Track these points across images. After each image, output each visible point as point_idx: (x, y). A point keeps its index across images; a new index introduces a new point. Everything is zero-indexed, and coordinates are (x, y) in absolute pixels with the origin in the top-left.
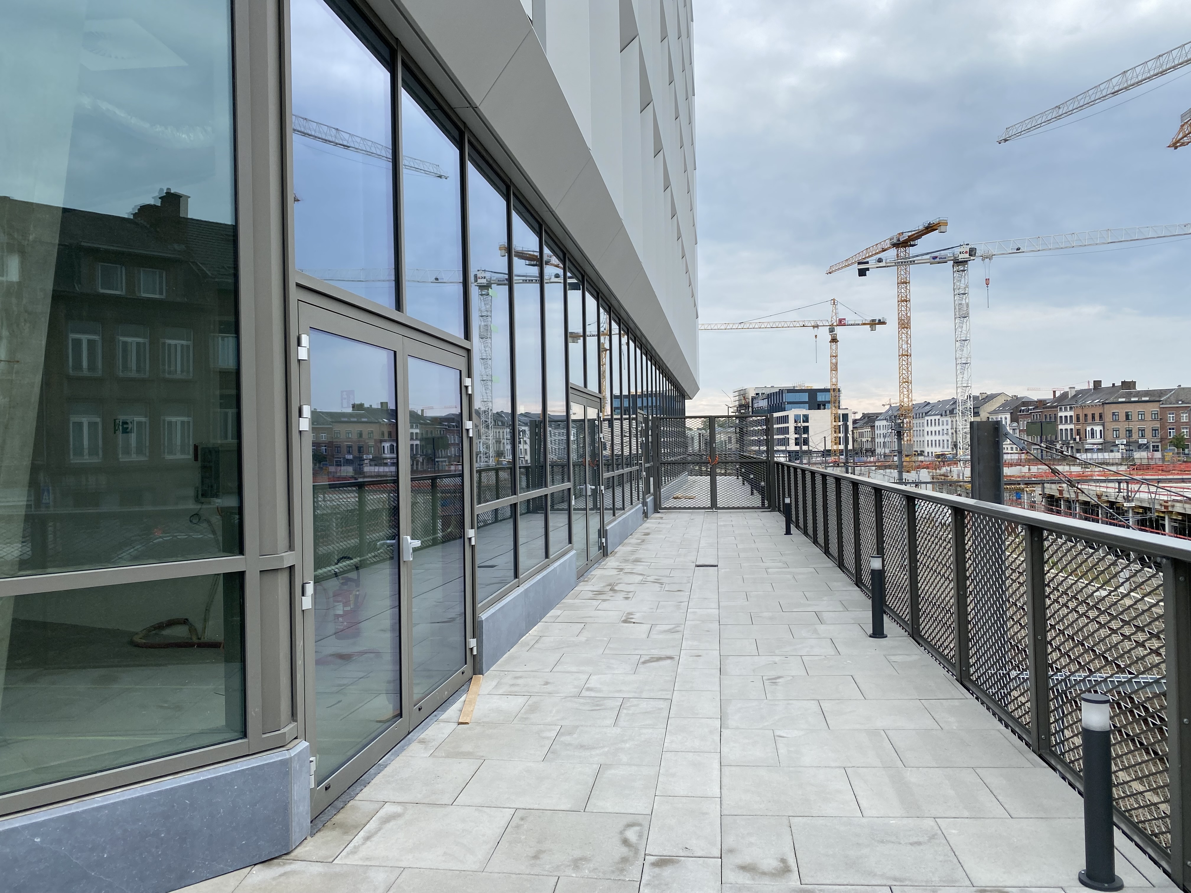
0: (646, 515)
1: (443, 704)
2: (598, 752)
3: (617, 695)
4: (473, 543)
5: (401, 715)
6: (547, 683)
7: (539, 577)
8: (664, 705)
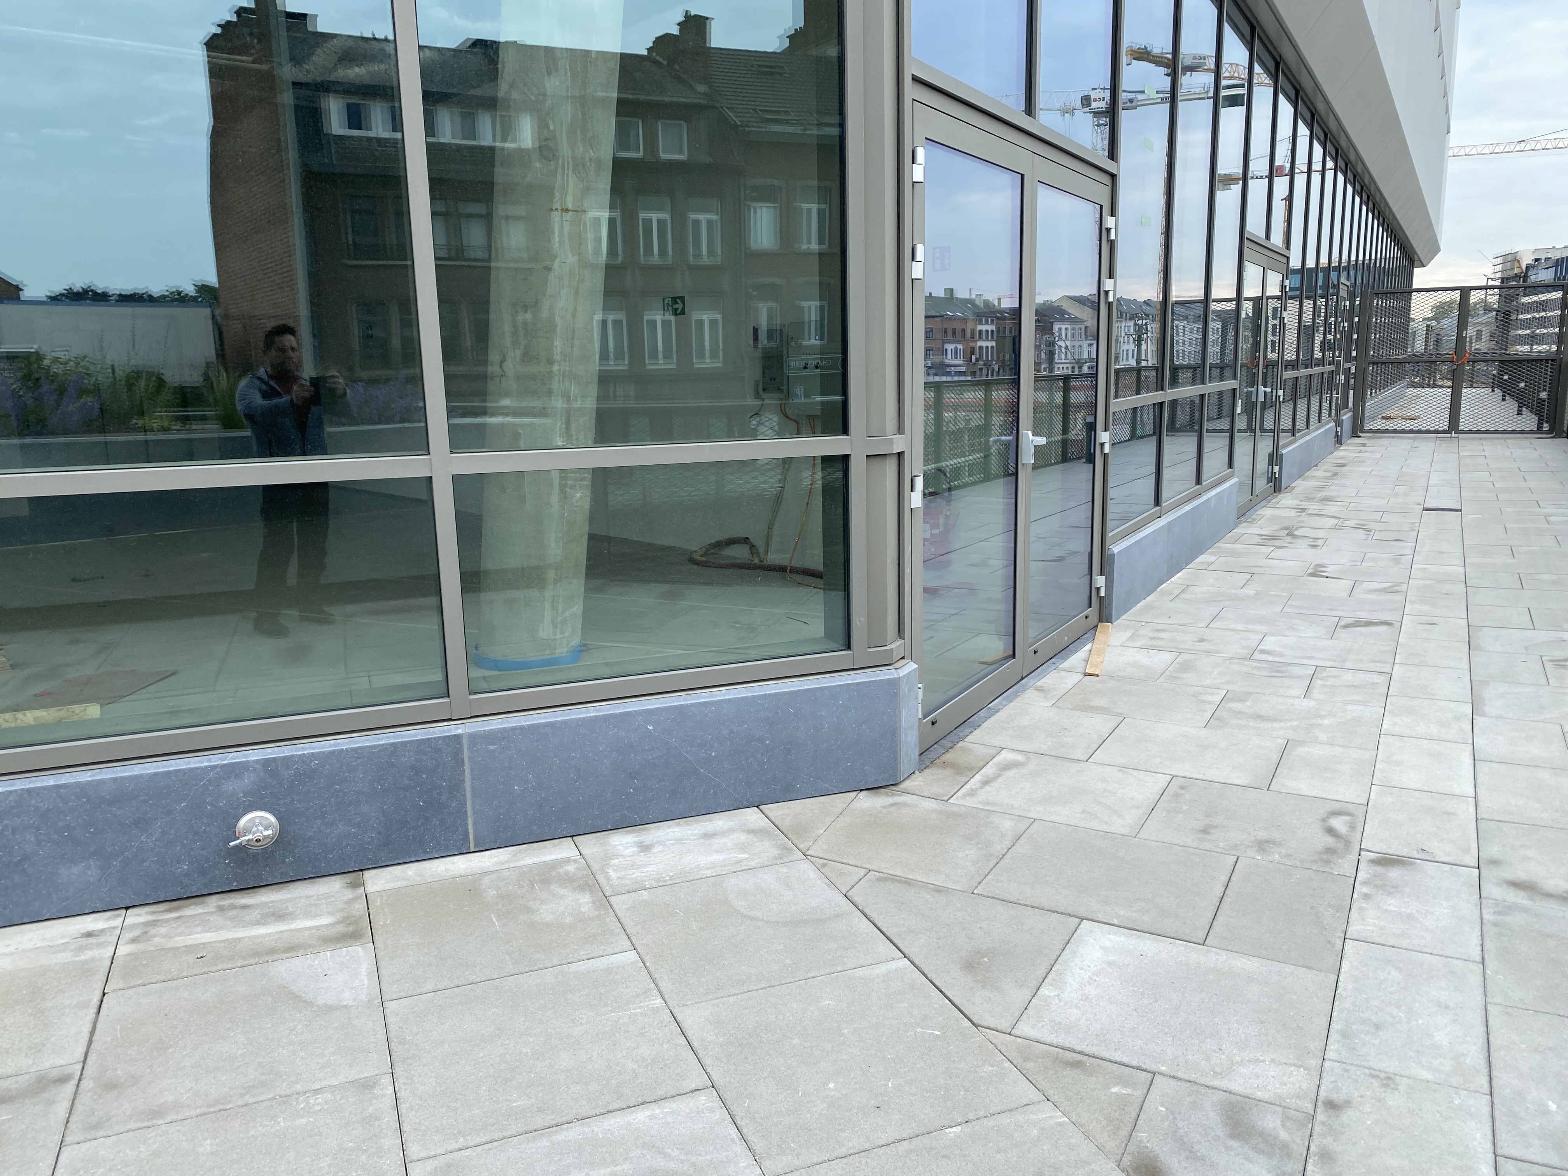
0: (1339, 440)
1: (1063, 651)
2: (1283, 724)
3: (1306, 662)
4: (1106, 450)
5: (1014, 656)
6: (1202, 640)
7: (1187, 508)
8: (1382, 680)
